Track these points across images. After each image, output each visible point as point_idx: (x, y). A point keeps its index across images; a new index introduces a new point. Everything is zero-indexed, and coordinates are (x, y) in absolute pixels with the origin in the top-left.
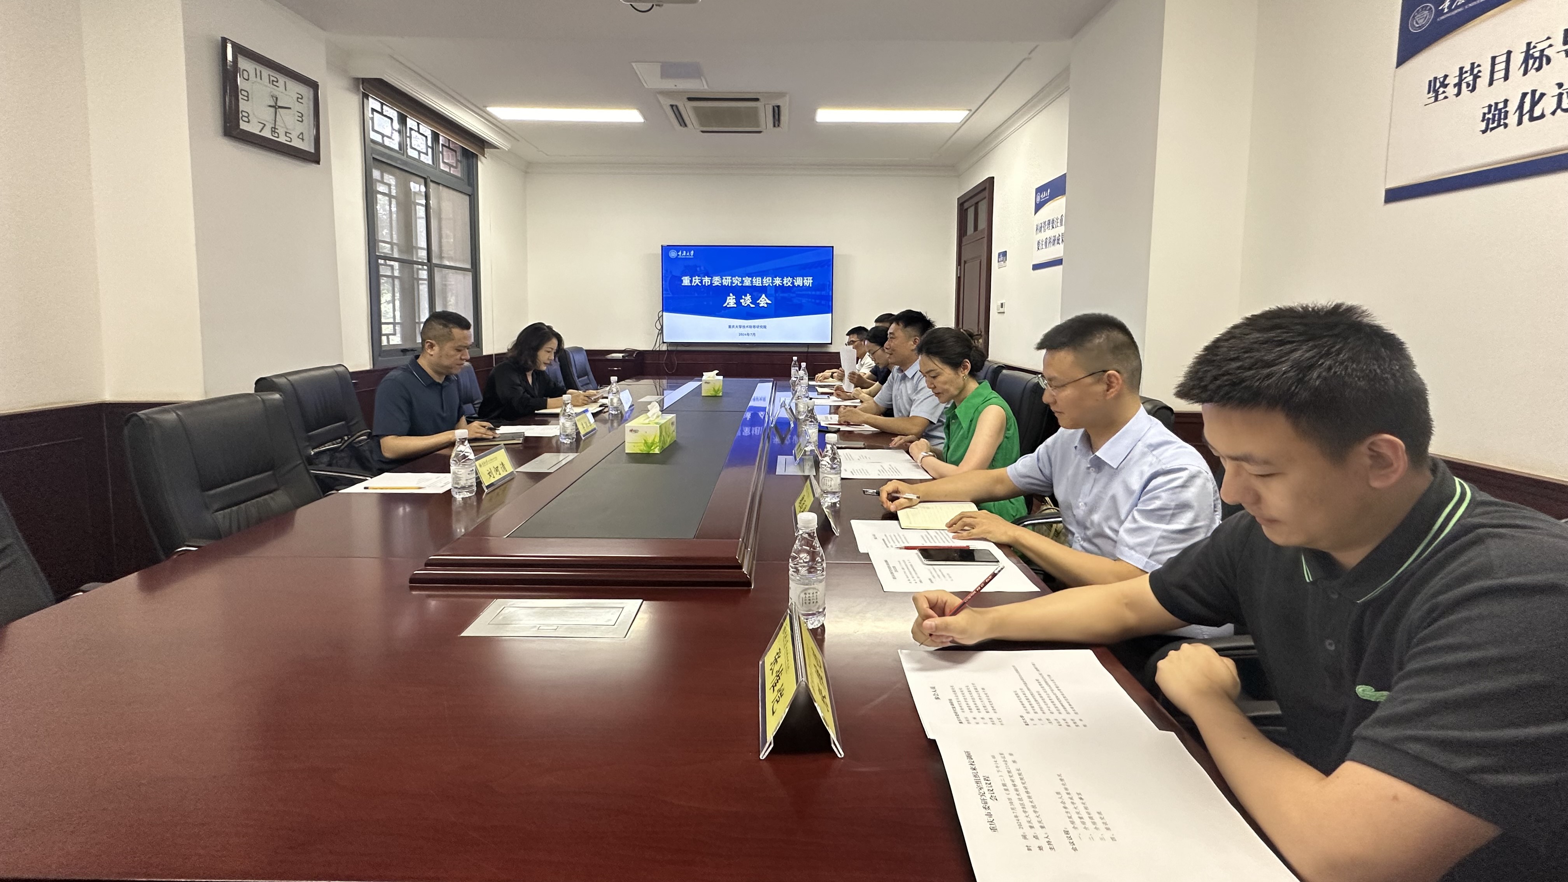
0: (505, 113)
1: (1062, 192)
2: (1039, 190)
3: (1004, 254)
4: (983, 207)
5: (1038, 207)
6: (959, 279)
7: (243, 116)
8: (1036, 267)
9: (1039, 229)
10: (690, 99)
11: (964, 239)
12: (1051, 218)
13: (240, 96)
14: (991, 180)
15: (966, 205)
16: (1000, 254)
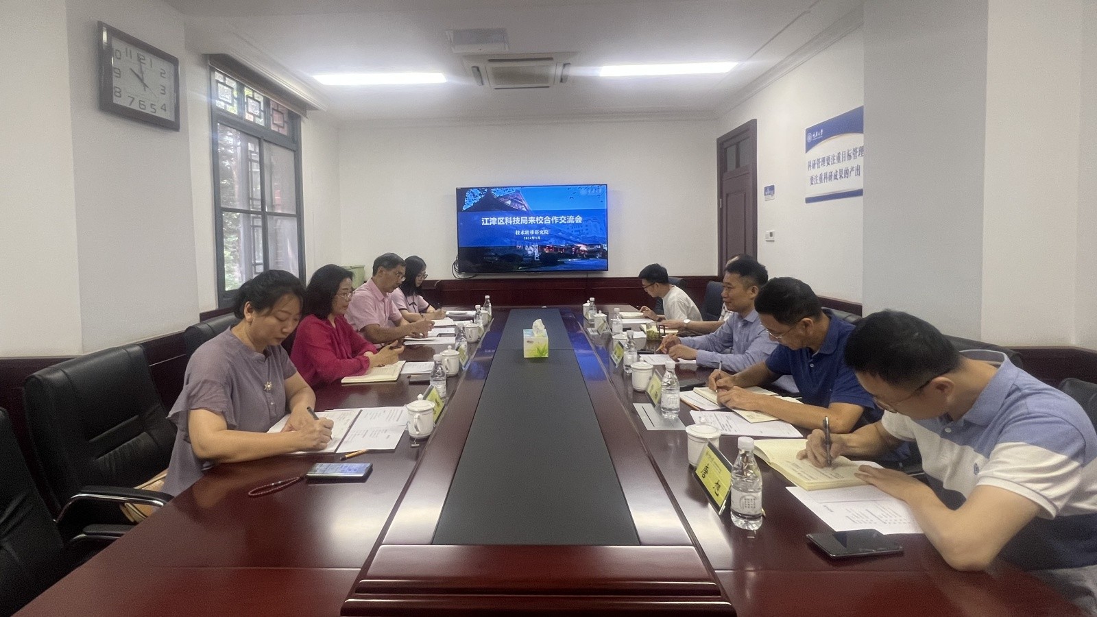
3: (772, 188)
4: (745, 146)
5: (810, 146)
6: (721, 211)
7: (116, 91)
8: (809, 200)
9: (812, 165)
10: (491, 61)
13: (114, 74)
14: (753, 123)
15: (726, 145)
16: (766, 189)
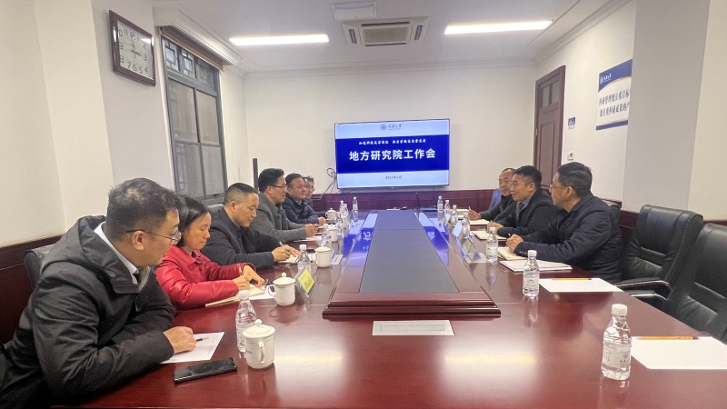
0: (239, 41)
1: (628, 74)
2: (602, 75)
3: (574, 119)
4: (556, 88)
5: (602, 86)
6: (536, 138)
7: (121, 59)
8: (599, 128)
9: (602, 101)
10: (363, 25)
11: (541, 110)
12: (615, 93)
14: (563, 69)
15: (542, 86)
16: (569, 120)
